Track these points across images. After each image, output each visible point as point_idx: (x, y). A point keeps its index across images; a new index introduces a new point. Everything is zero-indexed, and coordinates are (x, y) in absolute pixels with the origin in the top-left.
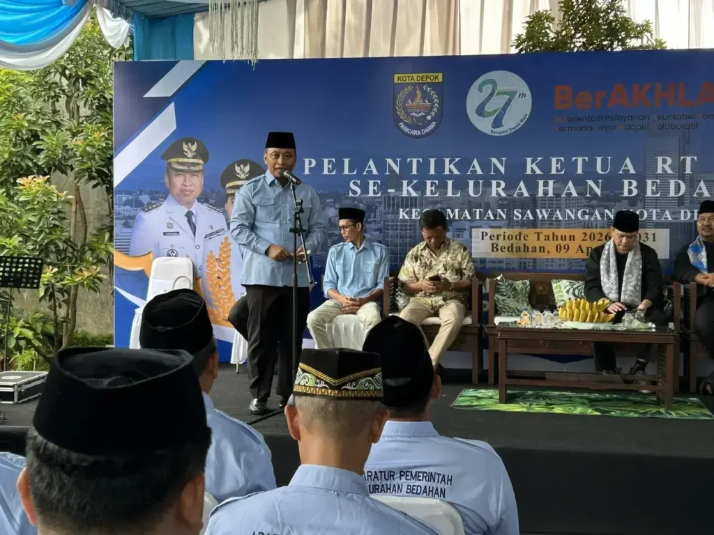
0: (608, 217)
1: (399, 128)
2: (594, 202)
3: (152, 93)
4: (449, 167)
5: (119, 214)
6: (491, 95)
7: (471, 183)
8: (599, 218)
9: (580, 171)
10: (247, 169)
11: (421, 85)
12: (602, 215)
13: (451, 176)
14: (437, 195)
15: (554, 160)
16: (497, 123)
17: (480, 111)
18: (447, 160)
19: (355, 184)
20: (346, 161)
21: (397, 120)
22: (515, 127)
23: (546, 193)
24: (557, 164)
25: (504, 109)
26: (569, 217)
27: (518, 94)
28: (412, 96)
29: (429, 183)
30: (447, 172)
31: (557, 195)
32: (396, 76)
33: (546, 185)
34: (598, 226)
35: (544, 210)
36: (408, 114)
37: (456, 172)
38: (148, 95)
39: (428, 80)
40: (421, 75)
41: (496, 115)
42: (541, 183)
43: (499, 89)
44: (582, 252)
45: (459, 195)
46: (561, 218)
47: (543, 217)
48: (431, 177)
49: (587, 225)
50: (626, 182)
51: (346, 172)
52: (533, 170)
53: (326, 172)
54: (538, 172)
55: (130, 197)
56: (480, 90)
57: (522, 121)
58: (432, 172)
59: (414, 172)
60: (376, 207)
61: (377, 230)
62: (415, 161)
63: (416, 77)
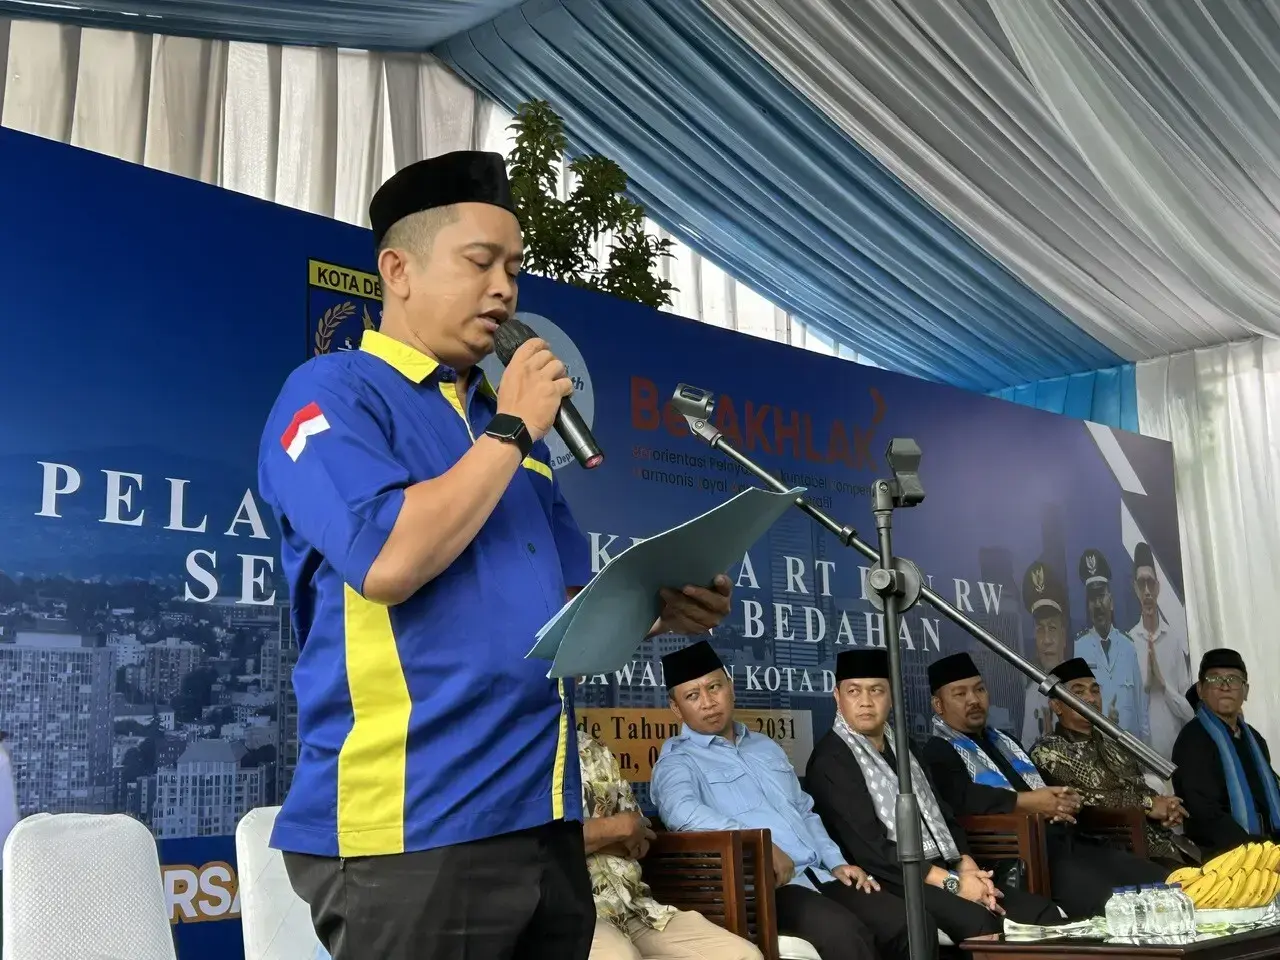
19: (202, 562)
20: (177, 487)
32: (315, 266)
47: (625, 680)
50: (747, 605)
51: (176, 522)
60: (262, 640)
61: (263, 711)
63: (363, 283)
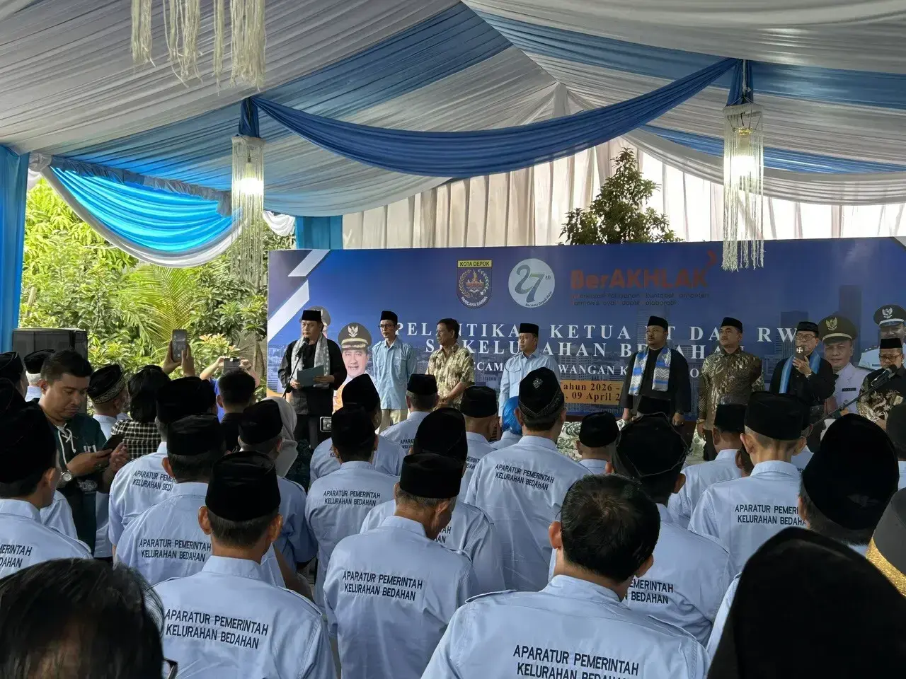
0: (610, 372)
1: (461, 300)
2: (599, 360)
3: (294, 274)
4: (496, 331)
5: (270, 362)
6: (526, 277)
7: (512, 343)
8: (603, 373)
9: (589, 336)
10: (357, 329)
11: (476, 269)
12: (606, 370)
13: (498, 338)
14: (487, 352)
15: (571, 327)
16: (530, 298)
17: (518, 289)
18: (495, 326)
19: (430, 342)
20: (424, 325)
21: (460, 295)
22: (543, 302)
23: (565, 352)
24: (573, 330)
25: (535, 288)
26: (582, 371)
27: (545, 277)
28: (471, 277)
29: (482, 342)
30: (494, 335)
31: (573, 354)
32: (459, 262)
33: (565, 346)
34: (603, 378)
35: (563, 366)
36: (467, 290)
37: (501, 335)
38: (291, 275)
39: (482, 266)
40: (476, 261)
41: (528, 293)
42: (561, 344)
43: (532, 272)
44: (591, 398)
45: (503, 353)
46: (576, 372)
47: (563, 371)
48: (484, 339)
49: (594, 378)
50: (623, 345)
51: (424, 333)
52: (556, 335)
53: (410, 333)
54: (559, 336)
55: (278, 350)
56: (518, 272)
57: (548, 297)
58: (484, 335)
59: (472, 334)
62: (472, 326)
63: (472, 263)
